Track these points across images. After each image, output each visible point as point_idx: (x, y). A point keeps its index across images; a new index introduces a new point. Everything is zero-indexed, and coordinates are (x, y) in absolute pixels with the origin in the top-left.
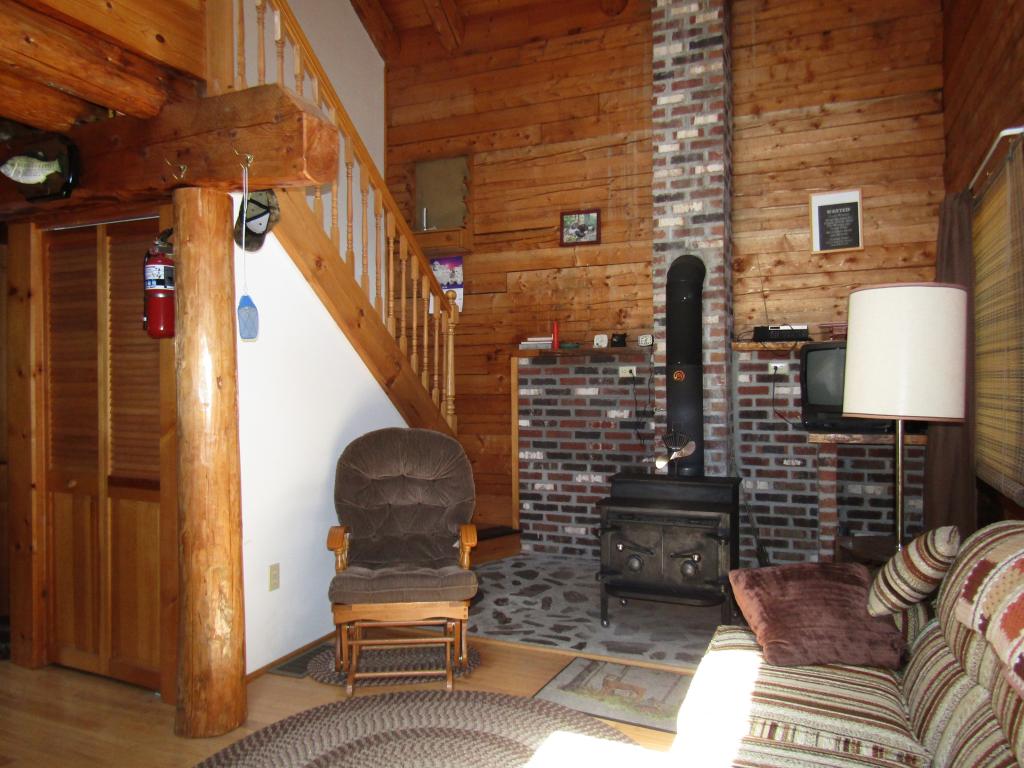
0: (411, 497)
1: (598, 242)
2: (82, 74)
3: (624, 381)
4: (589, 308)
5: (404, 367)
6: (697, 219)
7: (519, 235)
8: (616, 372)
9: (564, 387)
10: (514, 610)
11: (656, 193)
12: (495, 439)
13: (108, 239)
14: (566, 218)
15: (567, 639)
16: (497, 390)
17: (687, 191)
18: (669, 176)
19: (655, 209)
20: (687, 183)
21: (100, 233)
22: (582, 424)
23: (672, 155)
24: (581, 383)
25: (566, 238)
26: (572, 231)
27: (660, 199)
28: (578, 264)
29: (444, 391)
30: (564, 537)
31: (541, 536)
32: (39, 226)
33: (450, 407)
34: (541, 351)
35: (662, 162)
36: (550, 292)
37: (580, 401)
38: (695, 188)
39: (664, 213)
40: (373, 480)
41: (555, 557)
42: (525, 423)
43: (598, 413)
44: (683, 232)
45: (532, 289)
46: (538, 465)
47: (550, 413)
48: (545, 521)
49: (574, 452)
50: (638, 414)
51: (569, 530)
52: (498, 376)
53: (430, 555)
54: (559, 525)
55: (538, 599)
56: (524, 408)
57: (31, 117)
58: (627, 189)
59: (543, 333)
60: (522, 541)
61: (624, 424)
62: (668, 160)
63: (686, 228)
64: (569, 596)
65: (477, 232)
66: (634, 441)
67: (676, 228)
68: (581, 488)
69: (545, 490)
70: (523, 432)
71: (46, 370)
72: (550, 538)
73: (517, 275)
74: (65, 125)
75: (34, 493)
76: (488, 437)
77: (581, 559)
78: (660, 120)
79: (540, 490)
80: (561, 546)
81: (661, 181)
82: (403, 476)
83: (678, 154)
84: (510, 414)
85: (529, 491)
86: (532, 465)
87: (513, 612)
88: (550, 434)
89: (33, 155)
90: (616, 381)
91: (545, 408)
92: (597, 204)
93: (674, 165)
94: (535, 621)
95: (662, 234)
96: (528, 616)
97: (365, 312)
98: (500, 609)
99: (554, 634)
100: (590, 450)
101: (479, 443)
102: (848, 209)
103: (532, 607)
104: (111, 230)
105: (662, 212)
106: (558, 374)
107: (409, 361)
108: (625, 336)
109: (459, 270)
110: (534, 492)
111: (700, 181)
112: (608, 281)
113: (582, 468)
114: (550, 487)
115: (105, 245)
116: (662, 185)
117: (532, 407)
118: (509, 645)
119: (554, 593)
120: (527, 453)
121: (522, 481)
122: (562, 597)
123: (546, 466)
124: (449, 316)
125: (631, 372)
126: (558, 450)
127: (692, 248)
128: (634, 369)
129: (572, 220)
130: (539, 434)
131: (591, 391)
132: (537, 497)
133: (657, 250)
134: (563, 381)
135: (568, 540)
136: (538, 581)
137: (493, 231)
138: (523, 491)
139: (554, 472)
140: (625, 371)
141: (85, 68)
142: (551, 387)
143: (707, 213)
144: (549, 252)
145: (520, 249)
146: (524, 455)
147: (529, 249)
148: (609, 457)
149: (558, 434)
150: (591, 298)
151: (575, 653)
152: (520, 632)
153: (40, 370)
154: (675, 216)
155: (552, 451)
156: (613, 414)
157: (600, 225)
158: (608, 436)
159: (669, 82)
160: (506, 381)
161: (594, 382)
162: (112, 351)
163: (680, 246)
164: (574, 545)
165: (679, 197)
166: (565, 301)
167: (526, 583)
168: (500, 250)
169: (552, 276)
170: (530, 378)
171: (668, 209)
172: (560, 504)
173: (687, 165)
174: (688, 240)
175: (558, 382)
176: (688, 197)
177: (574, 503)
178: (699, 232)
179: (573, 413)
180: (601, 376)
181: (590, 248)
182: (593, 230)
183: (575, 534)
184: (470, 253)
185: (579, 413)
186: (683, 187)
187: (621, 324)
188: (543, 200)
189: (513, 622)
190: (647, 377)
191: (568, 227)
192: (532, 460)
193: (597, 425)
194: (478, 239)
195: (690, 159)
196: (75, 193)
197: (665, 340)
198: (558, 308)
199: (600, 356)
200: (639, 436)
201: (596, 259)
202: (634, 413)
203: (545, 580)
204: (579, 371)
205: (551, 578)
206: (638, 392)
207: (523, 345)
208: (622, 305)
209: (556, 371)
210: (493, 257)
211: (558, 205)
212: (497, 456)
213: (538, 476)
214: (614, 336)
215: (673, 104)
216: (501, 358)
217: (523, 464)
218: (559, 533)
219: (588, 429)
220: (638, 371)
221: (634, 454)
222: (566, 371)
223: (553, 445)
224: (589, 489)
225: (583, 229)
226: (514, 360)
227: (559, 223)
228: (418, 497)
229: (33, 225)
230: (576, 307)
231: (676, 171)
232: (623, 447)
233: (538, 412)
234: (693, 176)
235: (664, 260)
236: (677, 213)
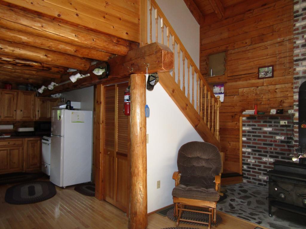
0: (200, 164)
1: (272, 77)
2: (107, 47)
3: (282, 126)
4: (269, 100)
5: (201, 121)
7: (243, 76)
8: (279, 123)
9: (259, 127)
10: (236, 204)
11: (295, 58)
12: (234, 143)
13: (118, 88)
14: (260, 69)
15: (255, 219)
16: (235, 127)
18: (300, 52)
19: (294, 64)
21: (116, 86)
22: (266, 140)
23: (302, 44)
24: (266, 126)
25: (260, 76)
26: (262, 74)
27: (297, 60)
28: (265, 85)
29: (215, 128)
30: (259, 179)
31: (250, 178)
32: (103, 85)
33: (217, 133)
34: (250, 115)
35: (298, 47)
36: (254, 95)
37: (265, 132)
40: (189, 158)
41: (255, 186)
42: (244, 139)
43: (272, 137)
45: (247, 94)
46: (249, 153)
47: (253, 136)
48: (251, 173)
49: (262, 150)
50: (288, 138)
51: (261, 177)
52: (236, 123)
53: (206, 183)
54: (257, 175)
55: (246, 201)
56: (244, 134)
57: (98, 58)
58: (284, 57)
59: (252, 109)
60: (243, 179)
61: (282, 141)
62: (300, 46)
64: (258, 202)
65: (229, 76)
66: (286, 148)
67: (303, 71)
68: (265, 163)
69: (252, 162)
70: (244, 142)
71: (104, 122)
72: (253, 179)
73: (243, 89)
74: (106, 59)
75: (101, 154)
76: (232, 143)
77: (265, 188)
78: (297, 32)
79: (250, 162)
80: (257, 182)
81: (297, 54)
82: (198, 157)
83: (304, 43)
84: (239, 135)
85: (246, 162)
86: (247, 153)
87: (236, 205)
88: (253, 143)
89: (99, 68)
90: (279, 126)
91: (252, 134)
92: (272, 64)
93: (303, 48)
94: (244, 210)
95: (297, 73)
96: (241, 207)
97: (188, 105)
98: (232, 203)
99: (250, 216)
100: (268, 150)
101: (229, 144)
103: (243, 204)
104: (118, 86)
105: (298, 65)
106: (257, 123)
107: (203, 119)
108: (283, 110)
109: (223, 88)
110: (247, 162)
112: (277, 91)
113: (266, 156)
114: (253, 161)
115: (117, 89)
116: (298, 55)
117: (247, 134)
118: (233, 217)
119: (252, 200)
120: (245, 149)
121: (243, 158)
122: (255, 202)
123: (252, 154)
124: (218, 104)
125: (285, 123)
126: (257, 149)
128: (286, 122)
129: (262, 70)
130: (250, 143)
131: (269, 129)
132: (248, 164)
133: (295, 79)
134: (259, 125)
135: (260, 180)
136: (247, 194)
137: (234, 75)
138: (243, 162)
139: (255, 156)
140: (282, 123)
141: (108, 45)
142: (254, 127)
144: (254, 81)
145: (243, 81)
146: (244, 150)
147: (246, 80)
148: (276, 153)
149: (256, 143)
150: (270, 97)
151: (257, 225)
152: (237, 213)
153: (103, 122)
155: (254, 149)
156: (278, 138)
157: (273, 71)
158: (276, 145)
159: (301, 18)
160: (238, 124)
161: (270, 126)
162: (118, 118)
164: (262, 183)
165: (305, 59)
166: (260, 98)
167: (243, 194)
168: (236, 81)
169: (255, 89)
170: (246, 124)
171: (300, 64)
172: (257, 168)
175: (257, 126)
177: (262, 168)
179: (262, 136)
180: (273, 124)
181: (269, 79)
182: (271, 72)
183: (263, 179)
184: (226, 82)
185: (264, 136)
187: (281, 105)
188: (252, 64)
189: (236, 209)
190: (292, 125)
191: (261, 72)
192: (247, 152)
193: (271, 141)
194: (229, 78)
196: (109, 77)
197: (298, 112)
198: (257, 100)
199: (273, 117)
200: (288, 146)
201: (272, 83)
202: (286, 138)
203: (250, 194)
204: (264, 122)
205: (252, 194)
206: (288, 130)
207: (244, 113)
208: (281, 99)
209: (256, 122)
210: (234, 84)
211: (257, 65)
212: (235, 149)
213: (249, 157)
214: (278, 110)
215: (302, 25)
216: (237, 117)
217: (244, 153)
218: (257, 178)
219: (268, 142)
220: (288, 123)
221: (286, 153)
222: (260, 122)
223: (255, 147)
224: (268, 163)
225: (267, 73)
226: (241, 118)
227: (258, 71)
228: (203, 164)
229: (102, 85)
230: (264, 100)
231: (303, 50)
232: (282, 150)
233: (249, 136)
235: (298, 83)
236: (304, 65)
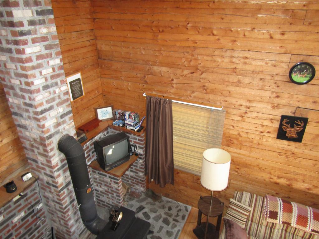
3: (17, 201)
6: (62, 117)
11: (39, 109)
17: (54, 104)
18: (44, 98)
19: (41, 118)
20: (53, 100)
23: (43, 85)
27: (43, 112)
35: (38, 91)
38: (57, 101)
39: (46, 119)
43: (7, 226)
44: (58, 124)
50: (29, 209)
61: (23, 219)
62: (41, 89)
63: (59, 122)
67: (53, 125)
78: (30, 64)
81: (40, 102)
83: (45, 84)
90: (12, 205)
93: (45, 91)
95: (48, 130)
102: (78, 81)
105: (45, 118)
108: (12, 182)
111: (59, 97)
116: (41, 104)
127: (63, 131)
133: (48, 140)
143: (65, 112)
154: (52, 118)
158: (17, 230)
159: (29, 38)
163: (57, 132)
165: (51, 108)
171: (47, 116)
173: (51, 90)
174: (60, 128)
176: (55, 107)
178: (64, 122)
186: (52, 102)
193: (9, 231)
195: (52, 86)
200: (33, 217)
202: (27, 210)
215: (35, 53)
231: (46, 94)
234: (55, 95)
235: (53, 143)
236: (53, 117)
